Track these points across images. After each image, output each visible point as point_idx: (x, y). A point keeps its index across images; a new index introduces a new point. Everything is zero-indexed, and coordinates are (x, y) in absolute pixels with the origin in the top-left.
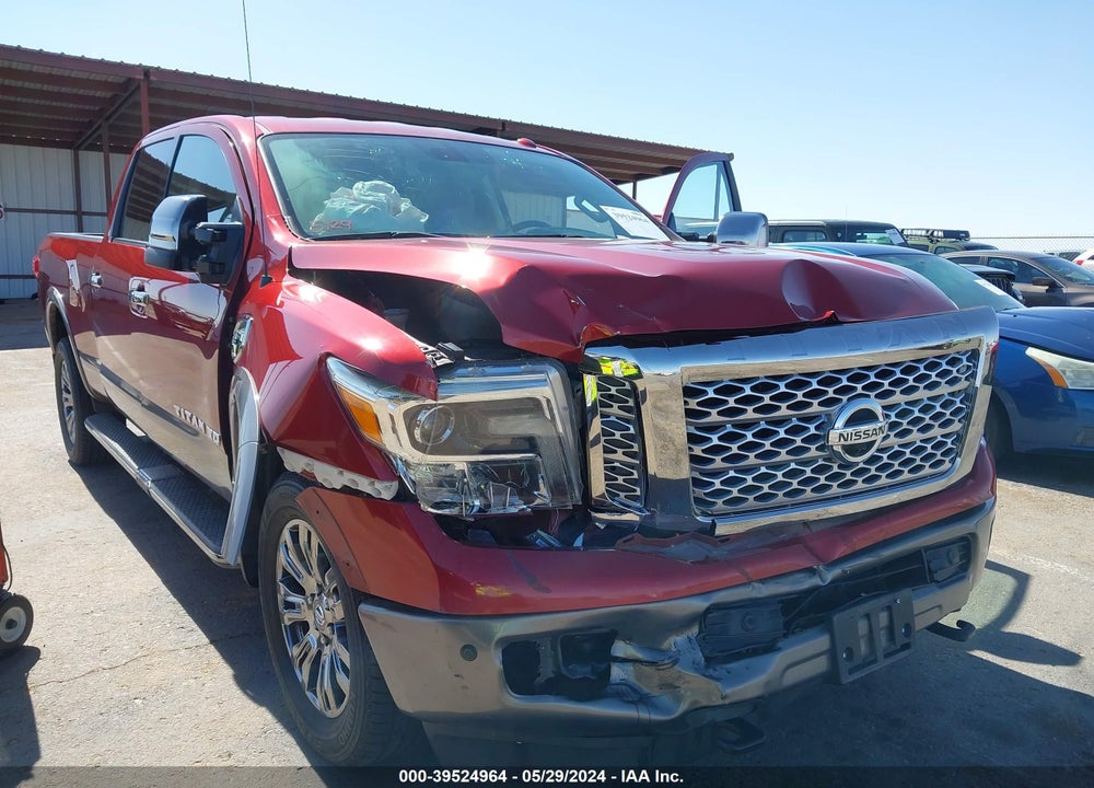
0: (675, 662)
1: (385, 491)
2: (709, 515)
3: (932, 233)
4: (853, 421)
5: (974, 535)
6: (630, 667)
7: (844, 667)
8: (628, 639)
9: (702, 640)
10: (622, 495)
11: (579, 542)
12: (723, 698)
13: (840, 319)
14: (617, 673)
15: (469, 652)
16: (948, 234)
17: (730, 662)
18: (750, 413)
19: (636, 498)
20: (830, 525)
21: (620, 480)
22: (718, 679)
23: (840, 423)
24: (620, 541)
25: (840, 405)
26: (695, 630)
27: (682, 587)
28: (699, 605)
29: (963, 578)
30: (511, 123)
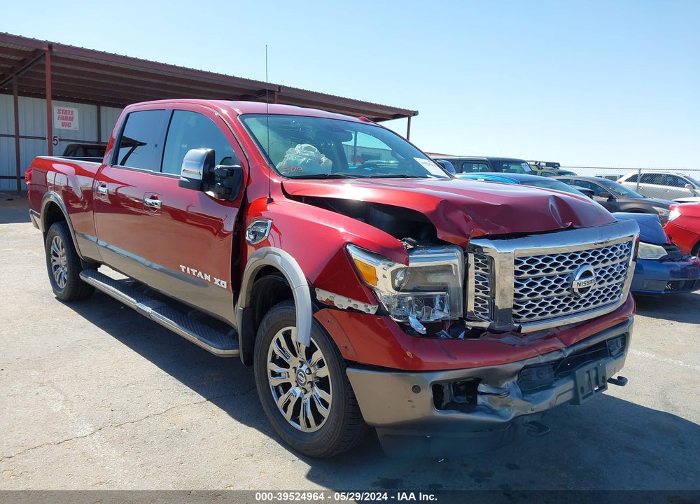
0: (508, 394)
1: (372, 310)
2: (518, 323)
3: (539, 164)
4: (583, 276)
5: (628, 333)
6: (486, 397)
7: (581, 395)
8: (486, 383)
9: (519, 383)
10: (480, 313)
11: (462, 336)
12: (532, 410)
13: (574, 226)
14: (480, 400)
15: (416, 389)
16: (548, 164)
17: (534, 393)
18: (541, 273)
19: (486, 315)
20: (568, 328)
21: (480, 305)
22: (529, 401)
23: (577, 278)
24: (482, 335)
25: (577, 268)
26: (516, 378)
27: (513, 357)
28: (519, 366)
29: (622, 354)
30: (284, 87)
